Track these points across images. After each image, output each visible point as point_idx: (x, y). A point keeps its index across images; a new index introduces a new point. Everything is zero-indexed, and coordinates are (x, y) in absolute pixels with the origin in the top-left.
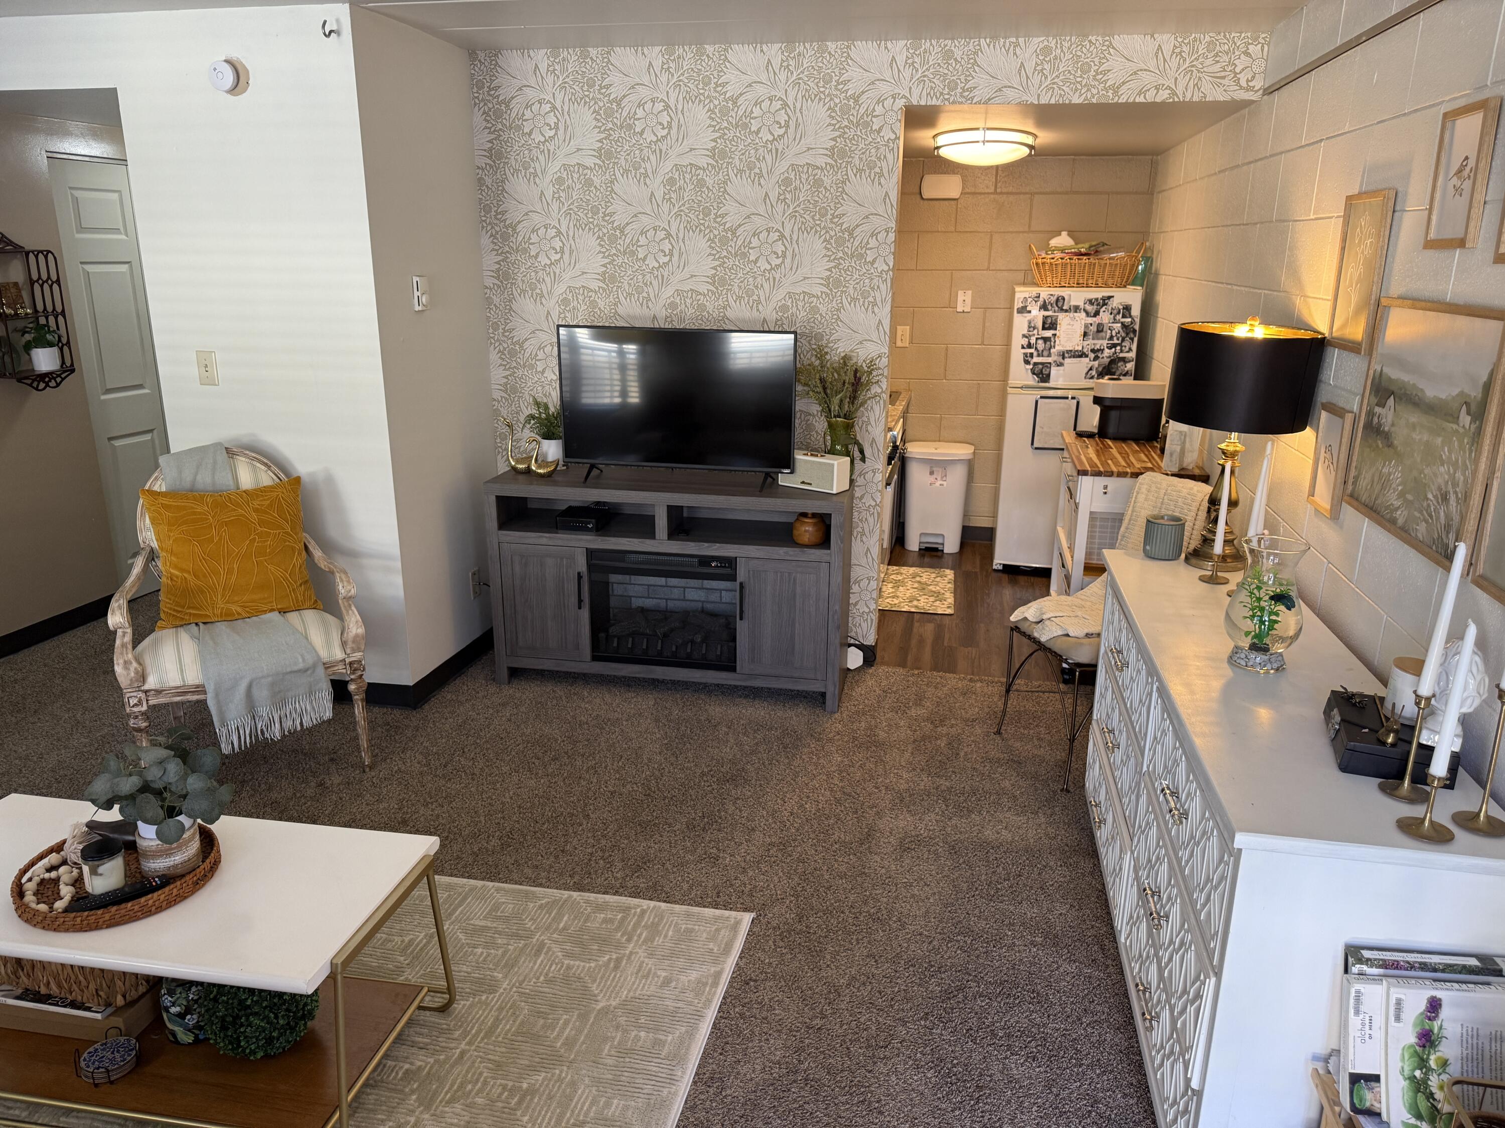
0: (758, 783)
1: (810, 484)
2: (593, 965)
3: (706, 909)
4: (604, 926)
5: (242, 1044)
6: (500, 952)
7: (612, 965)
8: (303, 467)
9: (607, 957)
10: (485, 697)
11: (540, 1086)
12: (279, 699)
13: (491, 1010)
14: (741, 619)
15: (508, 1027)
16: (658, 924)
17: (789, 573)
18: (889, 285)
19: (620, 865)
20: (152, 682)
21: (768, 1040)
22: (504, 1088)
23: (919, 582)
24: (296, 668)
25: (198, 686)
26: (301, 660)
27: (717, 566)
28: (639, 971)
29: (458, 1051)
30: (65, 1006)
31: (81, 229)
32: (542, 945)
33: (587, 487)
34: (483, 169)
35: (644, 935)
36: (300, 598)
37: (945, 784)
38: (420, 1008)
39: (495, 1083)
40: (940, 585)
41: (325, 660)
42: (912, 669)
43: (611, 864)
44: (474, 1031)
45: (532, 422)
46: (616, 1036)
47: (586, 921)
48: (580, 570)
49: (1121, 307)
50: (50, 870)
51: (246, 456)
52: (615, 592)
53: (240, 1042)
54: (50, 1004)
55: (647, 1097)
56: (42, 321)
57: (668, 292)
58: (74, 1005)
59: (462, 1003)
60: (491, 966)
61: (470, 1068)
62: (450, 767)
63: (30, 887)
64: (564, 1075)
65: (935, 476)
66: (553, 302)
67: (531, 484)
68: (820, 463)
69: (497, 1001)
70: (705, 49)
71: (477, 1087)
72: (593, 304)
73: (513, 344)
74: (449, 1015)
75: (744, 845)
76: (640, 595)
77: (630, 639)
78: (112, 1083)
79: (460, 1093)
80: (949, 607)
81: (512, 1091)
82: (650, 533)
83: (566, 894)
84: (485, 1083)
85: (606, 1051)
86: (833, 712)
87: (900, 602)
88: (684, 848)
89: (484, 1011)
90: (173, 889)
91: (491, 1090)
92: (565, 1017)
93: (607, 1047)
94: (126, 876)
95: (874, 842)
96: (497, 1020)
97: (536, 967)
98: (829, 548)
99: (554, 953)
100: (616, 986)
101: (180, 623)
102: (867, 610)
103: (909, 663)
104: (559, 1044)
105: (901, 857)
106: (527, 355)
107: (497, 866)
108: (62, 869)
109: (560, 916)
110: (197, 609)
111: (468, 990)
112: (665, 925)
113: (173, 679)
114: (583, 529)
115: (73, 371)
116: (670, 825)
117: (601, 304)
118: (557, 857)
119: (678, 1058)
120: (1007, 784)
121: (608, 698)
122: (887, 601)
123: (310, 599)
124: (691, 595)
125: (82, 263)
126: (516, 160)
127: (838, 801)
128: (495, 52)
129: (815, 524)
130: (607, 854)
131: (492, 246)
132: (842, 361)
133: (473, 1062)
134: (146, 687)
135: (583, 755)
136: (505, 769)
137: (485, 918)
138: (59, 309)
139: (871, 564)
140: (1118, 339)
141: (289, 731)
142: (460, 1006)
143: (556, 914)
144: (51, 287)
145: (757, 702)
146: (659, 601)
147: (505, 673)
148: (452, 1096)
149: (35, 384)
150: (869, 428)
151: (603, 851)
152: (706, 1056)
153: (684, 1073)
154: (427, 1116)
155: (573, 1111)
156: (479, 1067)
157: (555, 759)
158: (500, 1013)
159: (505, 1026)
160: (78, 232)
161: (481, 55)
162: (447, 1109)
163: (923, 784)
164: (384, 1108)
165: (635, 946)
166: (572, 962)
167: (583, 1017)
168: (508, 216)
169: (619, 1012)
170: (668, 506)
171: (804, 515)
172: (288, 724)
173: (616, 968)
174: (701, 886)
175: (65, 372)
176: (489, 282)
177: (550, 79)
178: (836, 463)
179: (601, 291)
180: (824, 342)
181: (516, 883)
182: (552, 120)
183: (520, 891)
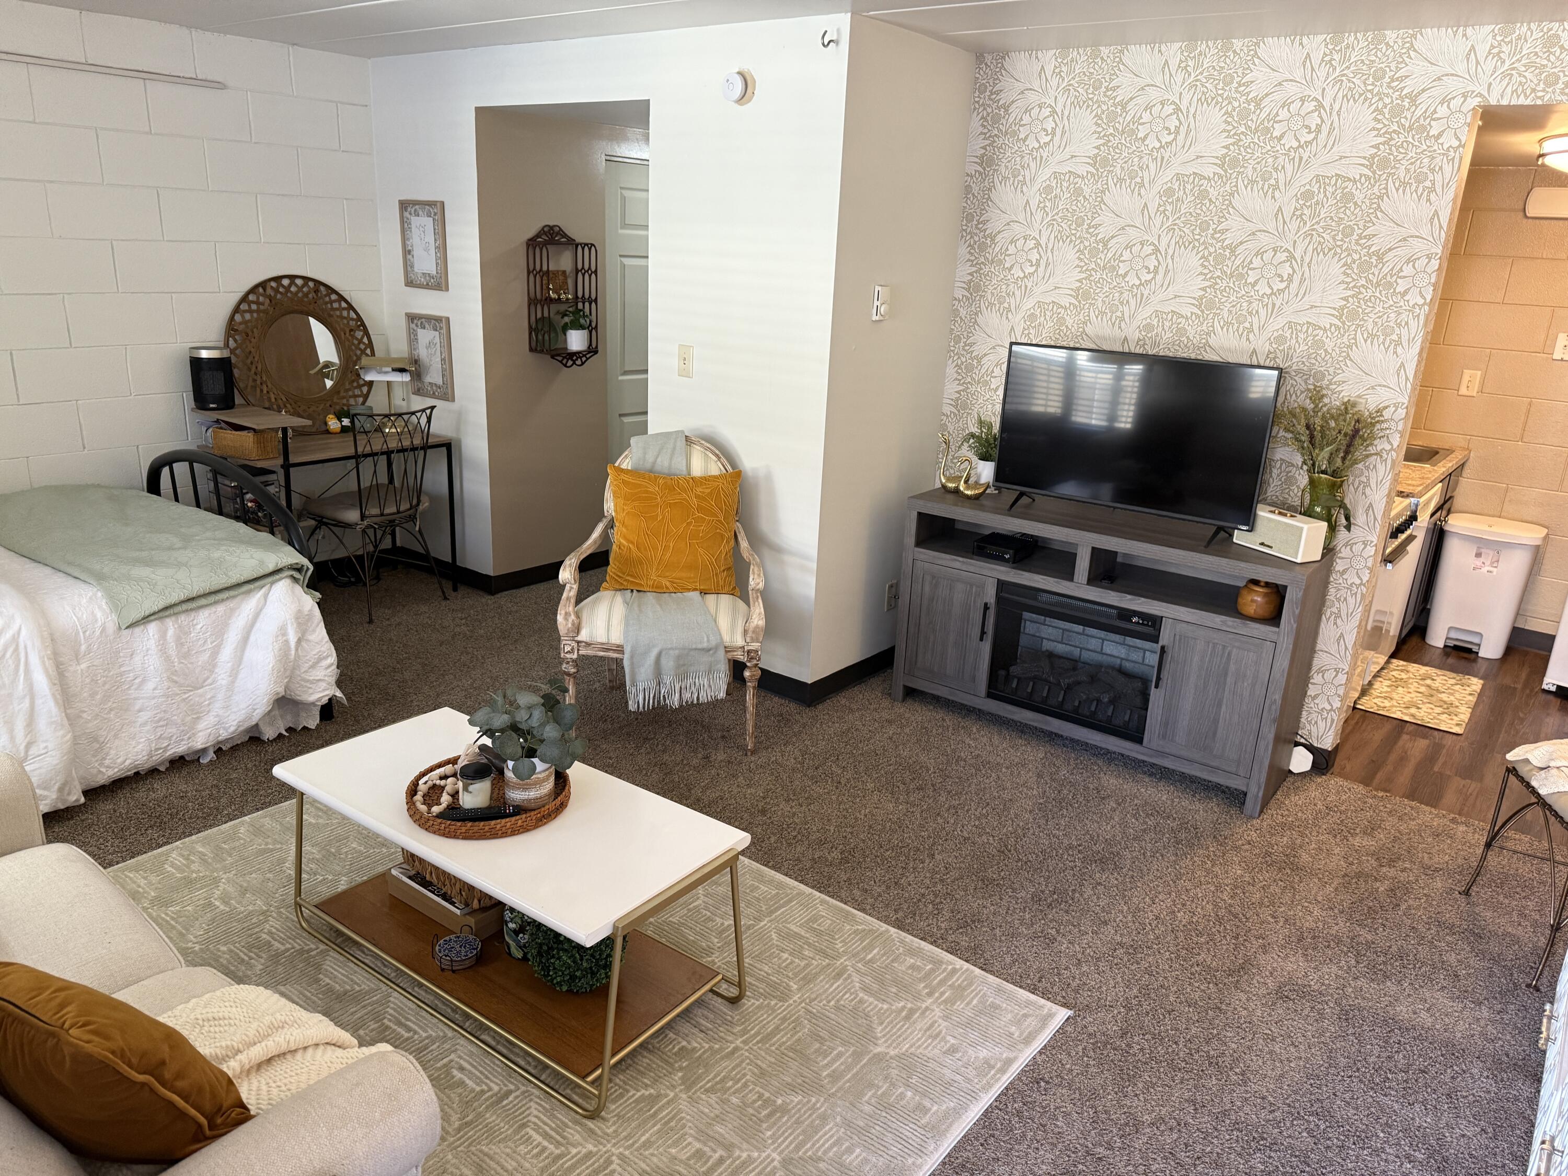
0: (1131, 873)
1: (1270, 547)
2: (885, 1006)
3: (1021, 991)
4: (910, 972)
5: (551, 973)
6: (803, 964)
7: (904, 1014)
8: (749, 463)
9: (902, 1004)
10: (875, 710)
11: (793, 1108)
12: (682, 673)
13: (775, 1018)
14: (1157, 687)
15: (784, 1039)
16: (964, 989)
17: (1224, 647)
18: (1421, 322)
19: (947, 915)
20: (584, 636)
21: (1037, 1149)
22: (761, 1096)
23: (1429, 686)
24: (700, 646)
25: (618, 646)
26: (706, 639)
27: (1138, 623)
28: (928, 1029)
29: (733, 1045)
30: (438, 896)
31: (625, 226)
32: (844, 969)
33: (1012, 516)
34: (972, 177)
35: (947, 994)
36: (722, 583)
37: (1365, 935)
38: (711, 991)
39: (753, 1089)
40: (1457, 695)
41: (727, 644)
42: (1377, 790)
43: (940, 911)
44: (753, 1032)
45: (972, 441)
46: (882, 1087)
47: (892, 961)
48: (988, 601)
50: (441, 778)
51: (702, 445)
52: (1027, 631)
53: (549, 971)
54: (429, 890)
55: (889, 1158)
56: (580, 306)
57: (1145, 314)
58: (445, 897)
59: (753, 1001)
60: (790, 974)
61: (737, 1066)
62: (820, 770)
63: (423, 787)
64: (818, 1105)
65: (1482, 560)
66: (1020, 316)
67: (957, 505)
68: (1286, 523)
69: (784, 1011)
70: (1232, 44)
71: (736, 1087)
72: (1061, 321)
73: (971, 358)
74: (737, 1009)
75: (1089, 937)
76: (1052, 638)
77: (1031, 684)
78: (454, 971)
79: (719, 1086)
80: (1458, 725)
81: (767, 1102)
82: (1069, 575)
83: (885, 927)
84: (745, 1085)
85: (866, 1098)
86: (1252, 817)
87: (1393, 706)
88: (1022, 920)
89: (769, 1015)
90: (519, 820)
91: (747, 1094)
92: (840, 1049)
93: (870, 1094)
94: (491, 799)
95: (1246, 977)
96: (777, 1029)
97: (831, 990)
98: (1277, 625)
99: (852, 981)
100: (900, 1036)
101: (620, 588)
102: (1329, 707)
103: (1376, 781)
104: (825, 1074)
105: (1274, 1004)
106: (983, 371)
107: (830, 879)
108: (450, 780)
109: (870, 948)
110: (635, 577)
111: (761, 991)
112: (973, 991)
113: (600, 635)
114: (999, 559)
115: (596, 352)
116: (1014, 890)
117: (1069, 322)
118: (888, 887)
119: (937, 1130)
120: (1452, 958)
121: (996, 740)
122: (1376, 701)
123: (730, 585)
124: (1110, 648)
125: (621, 256)
126: (1007, 167)
127: (1219, 920)
128: (1002, 54)
129: (1265, 595)
130: (938, 900)
131: (968, 256)
132: (1343, 407)
133: (742, 1062)
134: (579, 638)
135: (949, 792)
136: (870, 786)
137: (801, 926)
138: (593, 297)
139: (1342, 653)
141: (687, 702)
142: (749, 1003)
143: (868, 944)
144: (590, 276)
145: (1161, 784)
146: (1073, 648)
147: (900, 692)
148: (712, 1086)
149: (564, 362)
150: (1368, 491)
151: (936, 896)
152: (966, 1139)
153: (936, 1149)
154: (684, 1096)
155: (814, 1145)
156: (745, 1069)
157: (920, 788)
158: (782, 1024)
159: (782, 1037)
160: (621, 228)
161: (988, 58)
162: (703, 1096)
163: (1336, 928)
164: (652, 1074)
165: (934, 1003)
166: (866, 997)
167: (857, 1056)
168: (989, 225)
169: (894, 1063)
170: (1093, 548)
171: (1255, 582)
172: (687, 696)
173: (908, 1018)
174: (1025, 964)
175: (589, 352)
176: (959, 293)
177: (1054, 82)
178: (1306, 527)
179: (1072, 307)
180: (1326, 382)
181: (842, 901)
182: (1049, 125)
183: (842, 910)
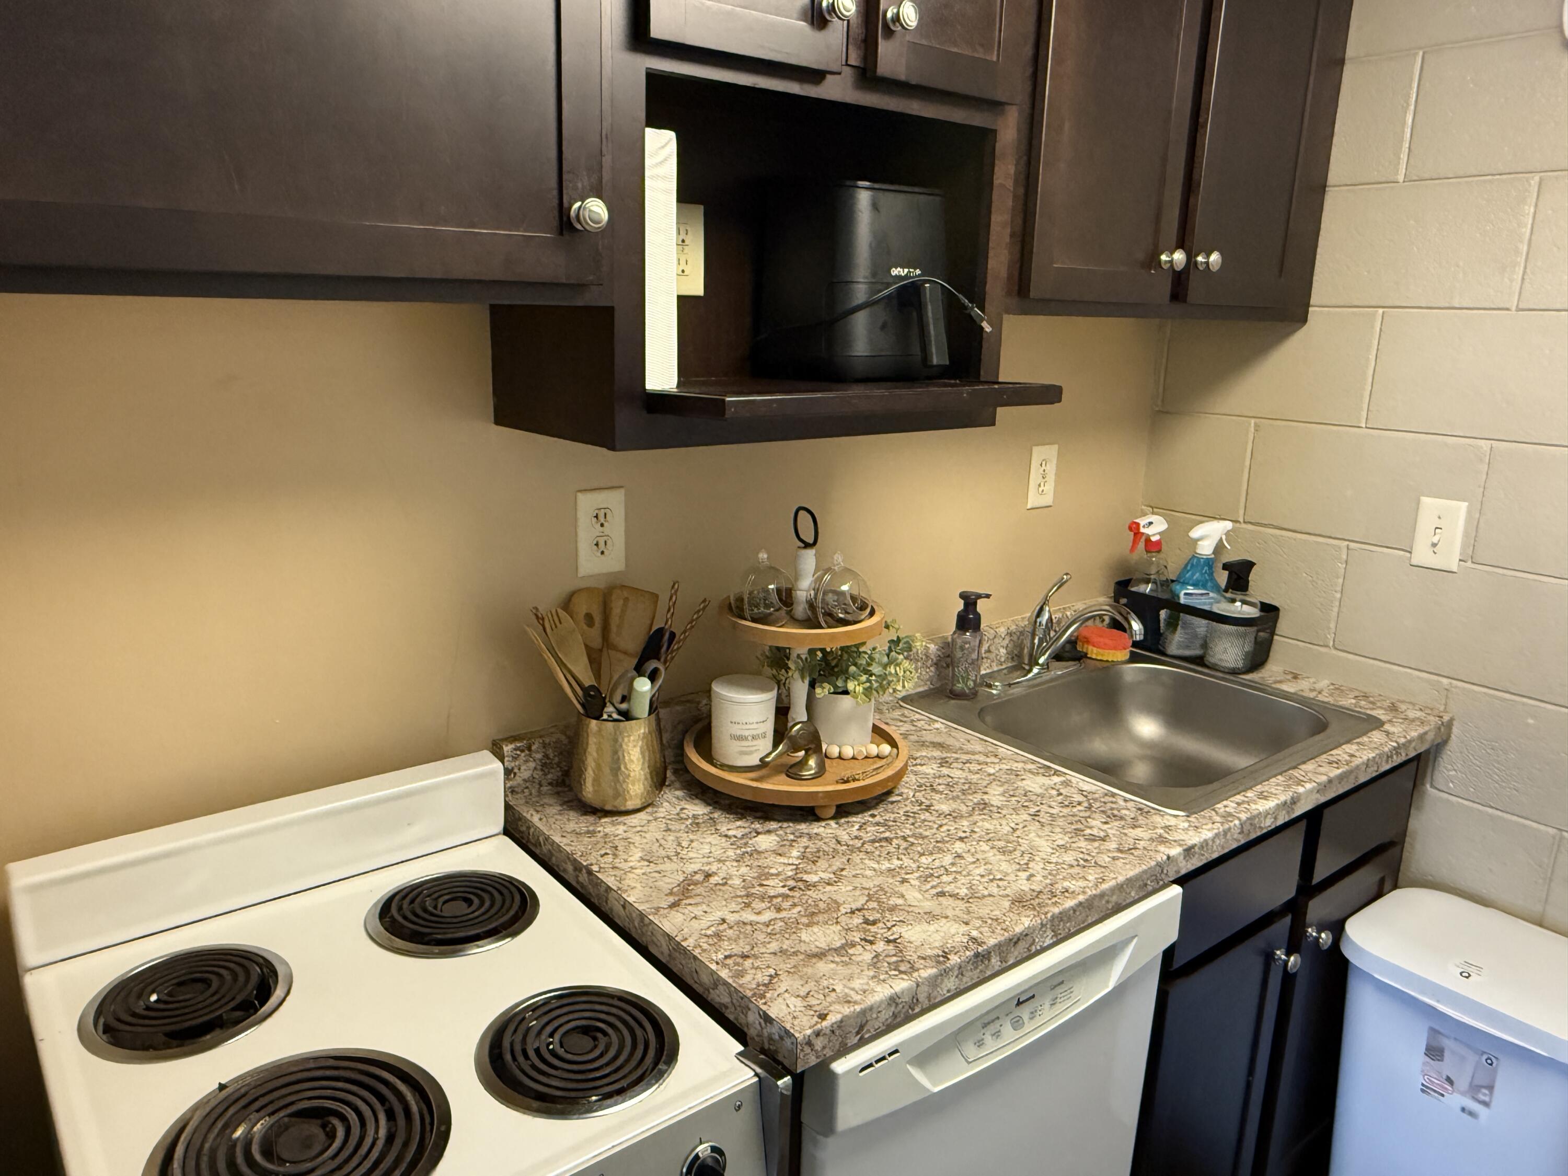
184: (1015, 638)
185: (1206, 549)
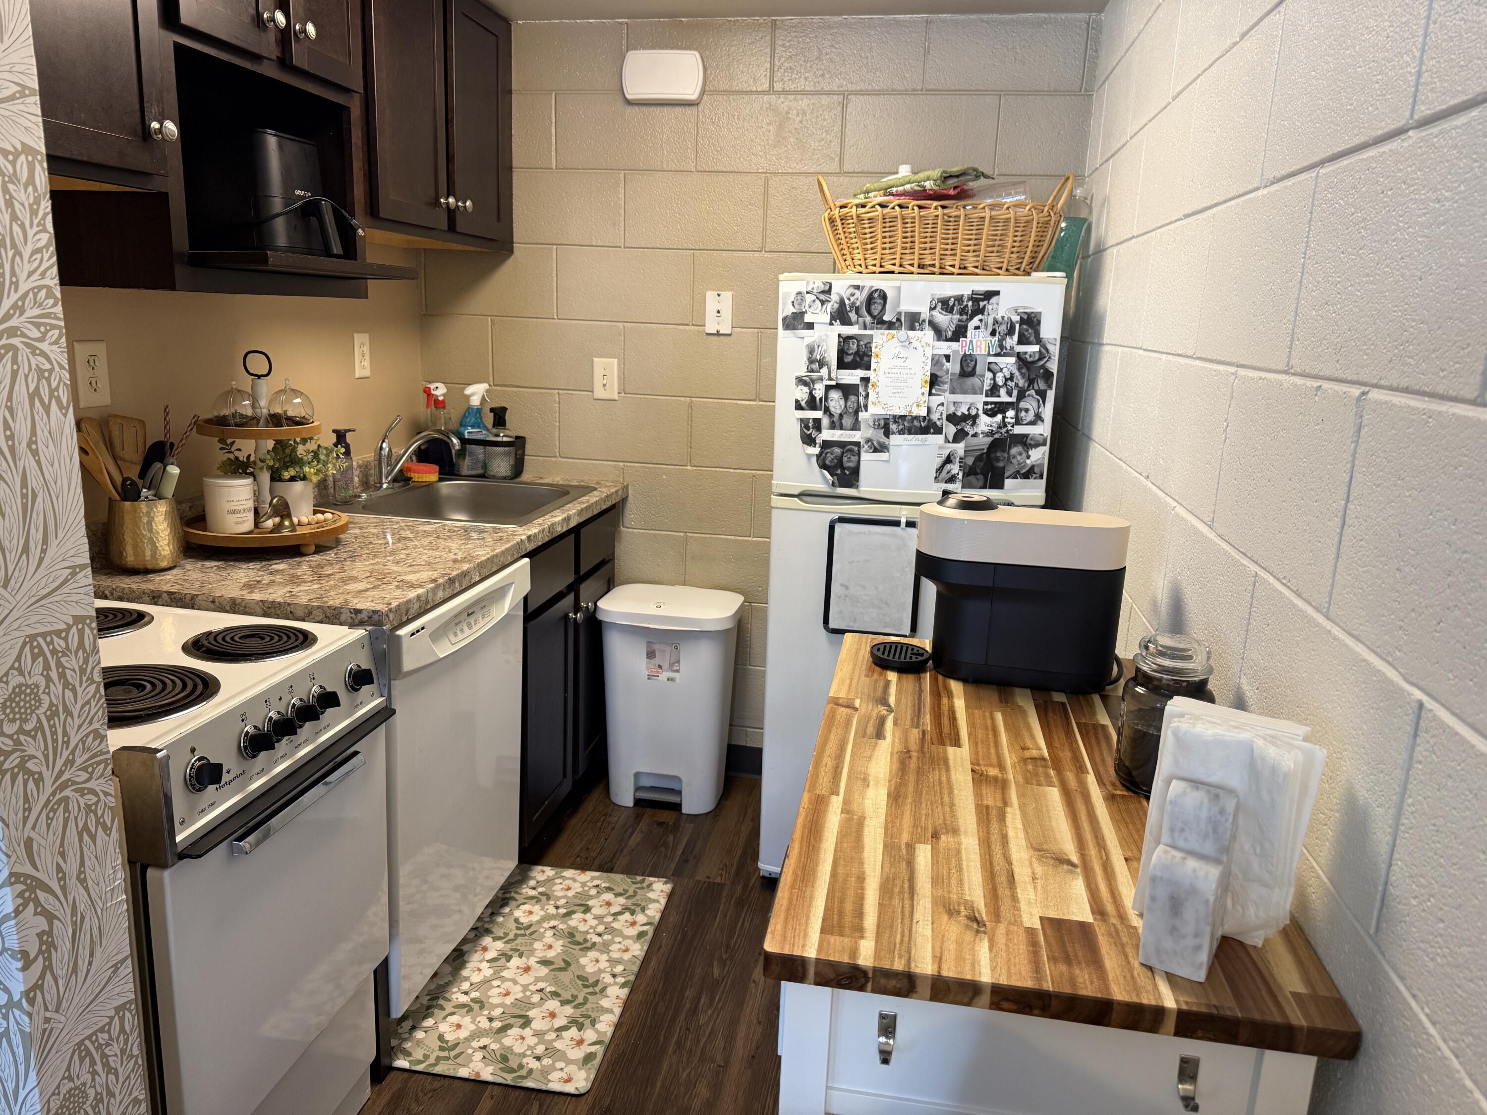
49: (1015, 318)
65: (657, 662)
140: (1009, 394)
184: (363, 470)
185: (475, 401)
